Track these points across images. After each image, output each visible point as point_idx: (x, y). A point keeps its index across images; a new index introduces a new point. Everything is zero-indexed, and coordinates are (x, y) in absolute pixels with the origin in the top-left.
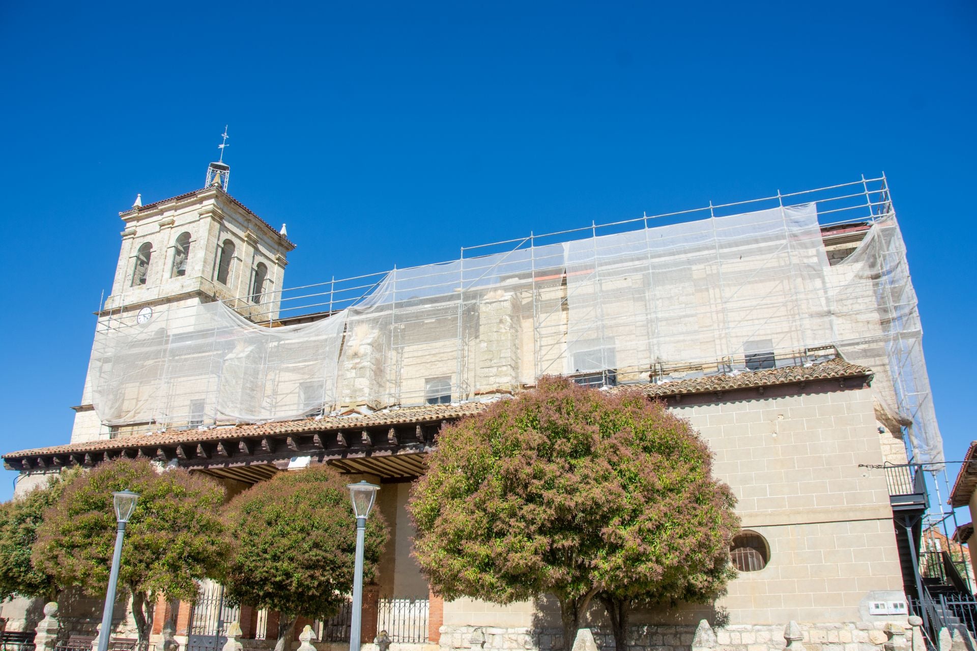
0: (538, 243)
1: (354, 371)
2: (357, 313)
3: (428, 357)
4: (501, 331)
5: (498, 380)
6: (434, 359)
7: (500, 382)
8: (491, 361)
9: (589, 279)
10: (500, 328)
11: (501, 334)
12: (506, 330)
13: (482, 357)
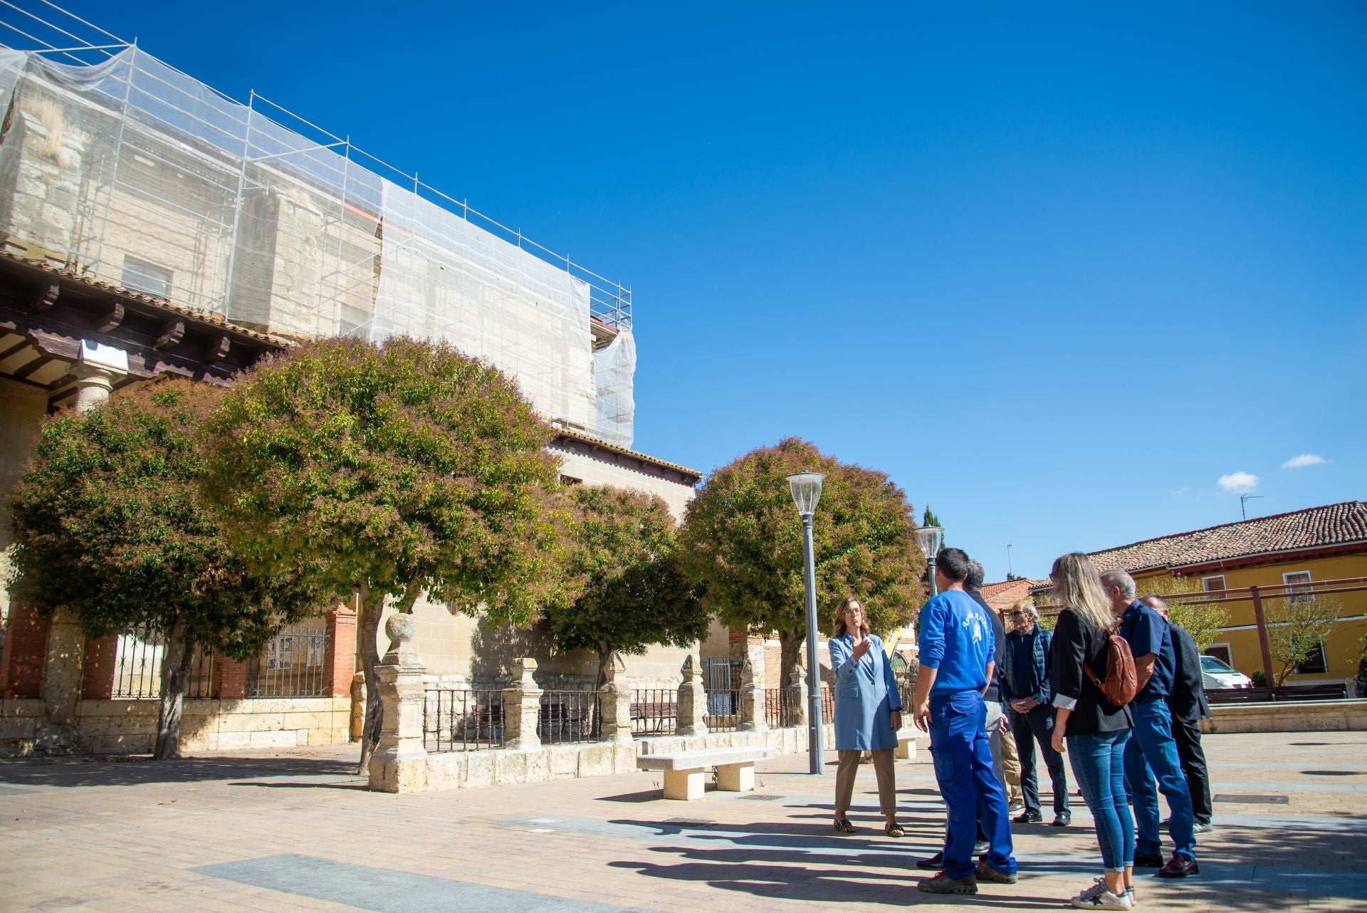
0: (355, 157)
1: (43, 187)
2: (51, 77)
3: (134, 220)
4: (305, 253)
5: (295, 322)
6: (144, 229)
7: (298, 326)
8: (288, 291)
9: (406, 243)
10: (305, 250)
11: (306, 259)
12: (311, 255)
13: (277, 279)
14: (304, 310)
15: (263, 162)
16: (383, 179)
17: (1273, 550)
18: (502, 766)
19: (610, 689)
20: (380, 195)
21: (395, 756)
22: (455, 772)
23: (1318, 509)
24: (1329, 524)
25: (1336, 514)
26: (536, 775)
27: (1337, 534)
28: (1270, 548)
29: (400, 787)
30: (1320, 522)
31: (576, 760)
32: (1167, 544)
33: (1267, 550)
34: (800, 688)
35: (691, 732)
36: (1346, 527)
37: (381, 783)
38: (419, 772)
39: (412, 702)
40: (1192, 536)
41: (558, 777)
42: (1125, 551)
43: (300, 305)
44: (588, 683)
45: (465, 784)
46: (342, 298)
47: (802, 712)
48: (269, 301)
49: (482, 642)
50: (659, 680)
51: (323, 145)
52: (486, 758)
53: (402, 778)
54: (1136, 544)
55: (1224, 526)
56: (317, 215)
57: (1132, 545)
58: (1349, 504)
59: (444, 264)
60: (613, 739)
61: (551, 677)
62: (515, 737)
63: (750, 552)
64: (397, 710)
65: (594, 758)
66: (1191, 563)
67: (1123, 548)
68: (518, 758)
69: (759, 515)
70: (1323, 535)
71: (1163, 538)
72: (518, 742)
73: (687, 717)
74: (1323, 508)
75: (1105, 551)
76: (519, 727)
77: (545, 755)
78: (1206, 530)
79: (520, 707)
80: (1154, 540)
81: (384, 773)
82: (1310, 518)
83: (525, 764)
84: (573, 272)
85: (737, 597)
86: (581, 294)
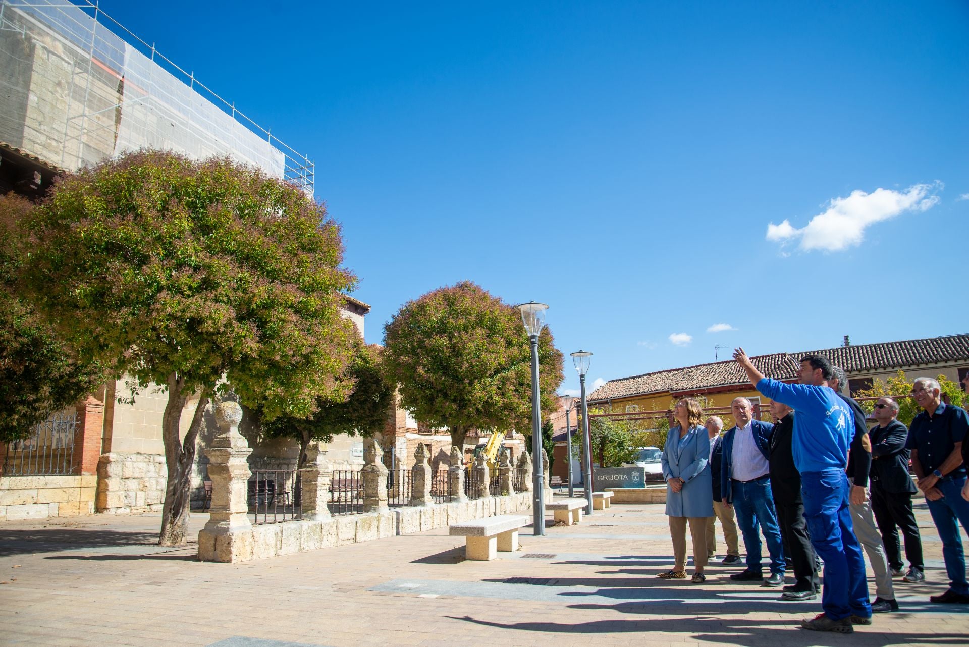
0: (102, 20)
4: (56, 94)
7: (48, 156)
8: (40, 125)
9: (143, 100)
10: (56, 92)
11: (57, 99)
12: (62, 98)
13: (31, 113)
14: (54, 143)
15: (21, 8)
16: (126, 43)
17: (739, 382)
18: (305, 536)
19: (373, 469)
20: (123, 56)
21: (227, 529)
22: (273, 542)
23: (763, 357)
24: (771, 367)
25: (775, 361)
26: (329, 542)
27: (777, 373)
28: (737, 381)
29: (233, 557)
30: (765, 365)
31: (355, 528)
32: (667, 376)
33: (735, 382)
34: (484, 469)
35: (423, 503)
36: (782, 369)
37: (212, 553)
38: (247, 543)
39: (240, 481)
40: (683, 371)
41: (344, 543)
42: (639, 379)
43: (50, 138)
44: (284, 464)
45: (280, 552)
46: (84, 139)
47: (485, 488)
48: (22, 132)
49: (206, 430)
50: (335, 462)
51: (76, 4)
52: (295, 528)
53: (235, 549)
54: (646, 375)
55: (704, 365)
56: (69, 63)
57: (643, 376)
58: (782, 354)
59: (174, 122)
60: (375, 510)
61: (258, 459)
62: (311, 510)
63: (442, 365)
64: (228, 488)
65: (367, 526)
66: (686, 389)
67: (637, 377)
68: (317, 528)
69: (451, 338)
70: (769, 374)
71: (664, 371)
72: (315, 514)
73: (419, 491)
74: (766, 356)
75: (625, 379)
76: (315, 501)
77: (335, 525)
78: (692, 367)
79: (316, 485)
80: (658, 373)
81: (215, 544)
82: (758, 362)
83: (322, 533)
84: (273, 143)
85: (431, 400)
86: (279, 161)
